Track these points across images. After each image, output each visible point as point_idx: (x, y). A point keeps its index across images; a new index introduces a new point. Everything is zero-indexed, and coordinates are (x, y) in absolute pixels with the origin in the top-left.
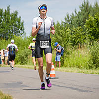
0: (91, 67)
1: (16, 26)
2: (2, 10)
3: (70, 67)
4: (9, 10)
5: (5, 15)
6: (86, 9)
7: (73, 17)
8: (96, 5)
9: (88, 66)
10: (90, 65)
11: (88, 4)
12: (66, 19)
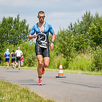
0: (93, 70)
1: (24, 32)
2: (12, 18)
3: (74, 69)
4: (18, 18)
5: (15, 23)
6: (88, 19)
7: (76, 26)
8: (97, 16)
9: (90, 69)
10: (93, 68)
11: (89, 14)
12: (69, 27)
